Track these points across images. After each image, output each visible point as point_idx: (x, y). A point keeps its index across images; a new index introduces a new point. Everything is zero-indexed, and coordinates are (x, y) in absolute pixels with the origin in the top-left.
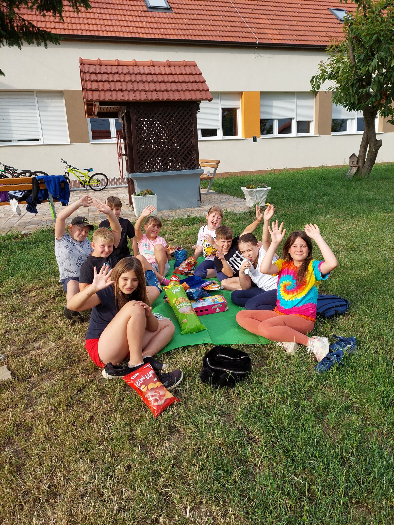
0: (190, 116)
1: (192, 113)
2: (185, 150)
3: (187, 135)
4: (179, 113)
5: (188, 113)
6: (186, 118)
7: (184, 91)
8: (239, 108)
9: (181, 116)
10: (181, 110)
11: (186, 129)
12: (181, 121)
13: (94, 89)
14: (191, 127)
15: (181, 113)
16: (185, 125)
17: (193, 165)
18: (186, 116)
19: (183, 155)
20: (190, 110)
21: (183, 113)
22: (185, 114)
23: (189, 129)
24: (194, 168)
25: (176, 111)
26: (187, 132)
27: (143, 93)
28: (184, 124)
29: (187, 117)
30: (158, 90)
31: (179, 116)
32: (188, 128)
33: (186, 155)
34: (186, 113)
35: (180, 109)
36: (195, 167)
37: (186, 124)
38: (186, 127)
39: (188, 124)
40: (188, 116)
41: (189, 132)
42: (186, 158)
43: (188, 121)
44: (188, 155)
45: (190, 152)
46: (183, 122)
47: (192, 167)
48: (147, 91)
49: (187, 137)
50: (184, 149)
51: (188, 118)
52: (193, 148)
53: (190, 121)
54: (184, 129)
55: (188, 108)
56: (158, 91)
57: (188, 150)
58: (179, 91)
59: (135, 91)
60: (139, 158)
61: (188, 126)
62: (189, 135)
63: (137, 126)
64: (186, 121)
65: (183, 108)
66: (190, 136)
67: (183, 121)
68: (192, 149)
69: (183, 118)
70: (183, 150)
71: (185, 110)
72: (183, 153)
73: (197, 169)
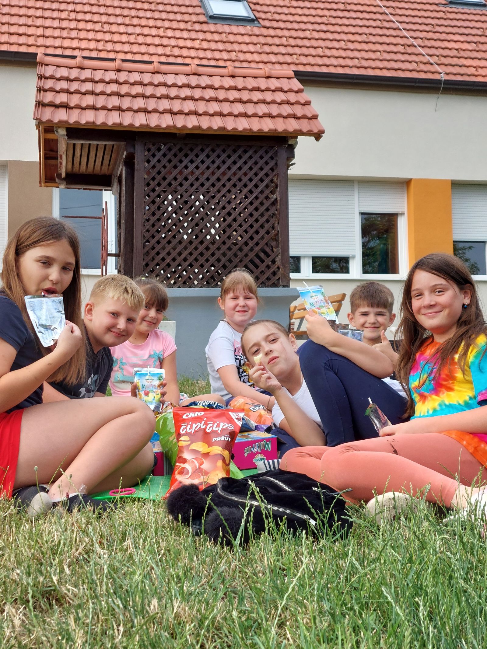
0: (272, 169)
1: (276, 164)
2: (257, 244)
3: (262, 209)
4: (245, 163)
5: (267, 163)
6: (261, 174)
7: (261, 117)
8: (402, 214)
9: (251, 168)
10: (251, 157)
11: (262, 197)
12: (251, 180)
13: (58, 102)
14: (272, 192)
15: (250, 164)
16: (259, 189)
17: (274, 279)
18: (261, 169)
19: (251, 255)
20: (272, 158)
21: (256, 163)
22: (259, 166)
23: (267, 198)
24: (275, 285)
25: (240, 157)
26: (262, 204)
27: (168, 117)
28: (256, 186)
29: (264, 172)
30: (201, 112)
31: (246, 168)
32: (265, 195)
33: (257, 256)
34: (261, 163)
35: (250, 153)
36: (279, 283)
37: (262, 186)
38: (262, 192)
39: (267, 186)
40: (267, 169)
41: (267, 204)
42: (257, 261)
43: (266, 181)
44: (262, 255)
45: (268, 250)
46: (254, 182)
47: (270, 283)
48: (176, 114)
49: (262, 215)
50: (255, 240)
51: (267, 175)
52: (277, 241)
53: (272, 181)
54: (257, 198)
55: (267, 152)
56: (200, 115)
57: (262, 244)
58: (249, 117)
59: (150, 112)
60: (147, 253)
61: (267, 192)
62: (267, 210)
63: (148, 185)
64: (262, 180)
65: (256, 152)
66: (270, 213)
67: (256, 180)
68: (274, 244)
69: (256, 174)
70: (251, 244)
71: (261, 157)
72: (252, 250)
73: (284, 286)
